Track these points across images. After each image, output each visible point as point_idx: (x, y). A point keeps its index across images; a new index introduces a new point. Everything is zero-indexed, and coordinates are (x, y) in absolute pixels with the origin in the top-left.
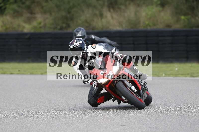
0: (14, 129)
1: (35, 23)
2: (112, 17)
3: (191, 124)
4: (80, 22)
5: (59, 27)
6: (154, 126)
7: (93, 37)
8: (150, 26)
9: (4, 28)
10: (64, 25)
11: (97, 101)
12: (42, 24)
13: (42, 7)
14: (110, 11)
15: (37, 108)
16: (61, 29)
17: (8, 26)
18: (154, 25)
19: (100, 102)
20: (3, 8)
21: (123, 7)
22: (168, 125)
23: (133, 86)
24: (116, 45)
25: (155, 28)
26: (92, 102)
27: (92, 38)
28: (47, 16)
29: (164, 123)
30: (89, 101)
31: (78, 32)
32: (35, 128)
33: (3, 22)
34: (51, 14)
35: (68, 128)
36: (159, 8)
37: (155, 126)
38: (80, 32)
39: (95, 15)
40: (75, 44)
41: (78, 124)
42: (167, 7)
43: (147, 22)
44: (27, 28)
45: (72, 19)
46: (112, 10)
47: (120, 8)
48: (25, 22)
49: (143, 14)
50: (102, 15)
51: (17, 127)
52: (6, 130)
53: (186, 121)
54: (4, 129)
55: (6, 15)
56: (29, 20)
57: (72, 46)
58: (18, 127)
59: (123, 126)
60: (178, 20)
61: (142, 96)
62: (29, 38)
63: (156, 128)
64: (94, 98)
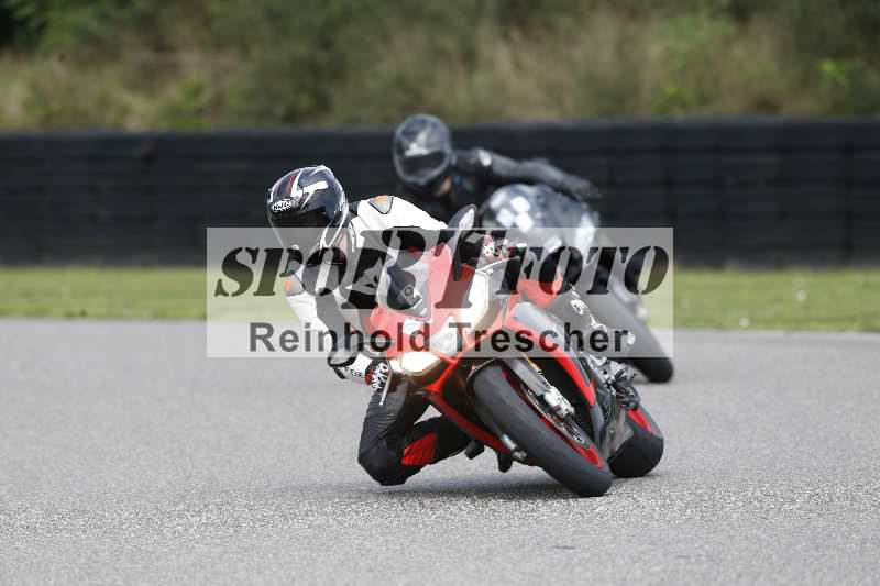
0: (83, 560)
1: (174, 93)
2: (518, 66)
3: (864, 542)
4: (373, 85)
5: (280, 110)
6: (699, 551)
7: (486, 159)
8: (684, 106)
9: (39, 112)
10: (305, 102)
11: (401, 459)
12: (205, 99)
13: (207, 21)
14: (506, 37)
15: (185, 471)
17: (55, 106)
18: (703, 99)
19: (416, 463)
20: (33, 24)
21: (564, 21)
22: (765, 543)
23: (554, 390)
24: (588, 195)
25: (706, 114)
26: (377, 464)
27: (479, 165)
28: (229, 59)
29: (746, 538)
30: (363, 459)
31: (411, 135)
32: (174, 557)
33: (33, 86)
34: (245, 51)
35: (320, 559)
36: (725, 27)
37: (708, 552)
38: (422, 137)
39: (439, 54)
40: (296, 193)
41: (366, 539)
42: (758, 23)
43: (670, 89)
44: (140, 113)
45: (338, 72)
46: (515, 34)
47: (550, 27)
48: (133, 86)
49: (655, 50)
50: (470, 58)
51: (96, 552)
52: (47, 565)
53: (844, 528)
54: (35, 560)
55: (46, 56)
56: (147, 80)
57: (280, 203)
58: (97, 555)
59: (565, 547)
60: (808, 80)
61: (597, 434)
62: (149, 159)
63: (710, 558)
64: (387, 443)
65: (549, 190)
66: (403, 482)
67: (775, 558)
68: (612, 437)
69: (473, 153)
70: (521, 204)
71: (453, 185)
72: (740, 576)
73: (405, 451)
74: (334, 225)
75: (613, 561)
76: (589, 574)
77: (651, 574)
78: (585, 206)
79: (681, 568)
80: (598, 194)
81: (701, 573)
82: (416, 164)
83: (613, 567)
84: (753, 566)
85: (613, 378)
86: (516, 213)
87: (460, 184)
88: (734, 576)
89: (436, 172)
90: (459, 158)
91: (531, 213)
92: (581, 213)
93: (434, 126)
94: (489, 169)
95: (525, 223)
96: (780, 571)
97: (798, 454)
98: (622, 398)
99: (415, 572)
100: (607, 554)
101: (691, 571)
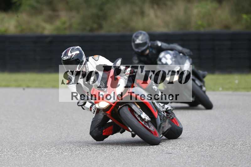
1: (58, 23)
2: (156, 16)
5: (88, 28)
7: (159, 44)
8: (203, 27)
10: (95, 26)
11: (102, 133)
12: (67, 25)
13: (67, 3)
14: (153, 7)
16: (91, 30)
17: (24, 27)
18: (209, 25)
19: (107, 135)
20: (17, 4)
21: (169, 3)
23: (144, 113)
24: (189, 54)
26: (95, 135)
27: (157, 46)
28: (74, 13)
30: (91, 133)
31: (137, 37)
37: (210, 154)
38: (140, 38)
39: (134, 13)
42: (224, 3)
43: (199, 23)
44: (48, 29)
45: (105, 18)
46: (156, 7)
47: (165, 5)
48: (46, 21)
50: (142, 13)
56: (50, 20)
57: (65, 58)
60: (239, 20)
61: (158, 127)
63: (210, 156)
64: (98, 129)
65: (177, 52)
66: (103, 140)
67: (229, 156)
68: (163, 127)
69: (155, 42)
70: (168, 56)
71: (150, 52)
72: (219, 161)
73: (104, 131)
74: (81, 64)
75: (183, 157)
76: (176, 161)
77: (193, 161)
78: (187, 57)
79: (202, 159)
80: (191, 53)
81: (208, 161)
82: (138, 45)
83: (183, 159)
84: (223, 159)
85: (165, 110)
86: (167, 59)
87: (152, 51)
88: (217, 162)
89: (144, 48)
90: (151, 43)
91: (171, 59)
92: (186, 59)
93: (144, 34)
94: (161, 47)
95: (169, 62)
96: (230, 160)
97: (236, 127)
98: (168, 115)
99: (126, 160)
100: (181, 155)
101: (205, 160)
